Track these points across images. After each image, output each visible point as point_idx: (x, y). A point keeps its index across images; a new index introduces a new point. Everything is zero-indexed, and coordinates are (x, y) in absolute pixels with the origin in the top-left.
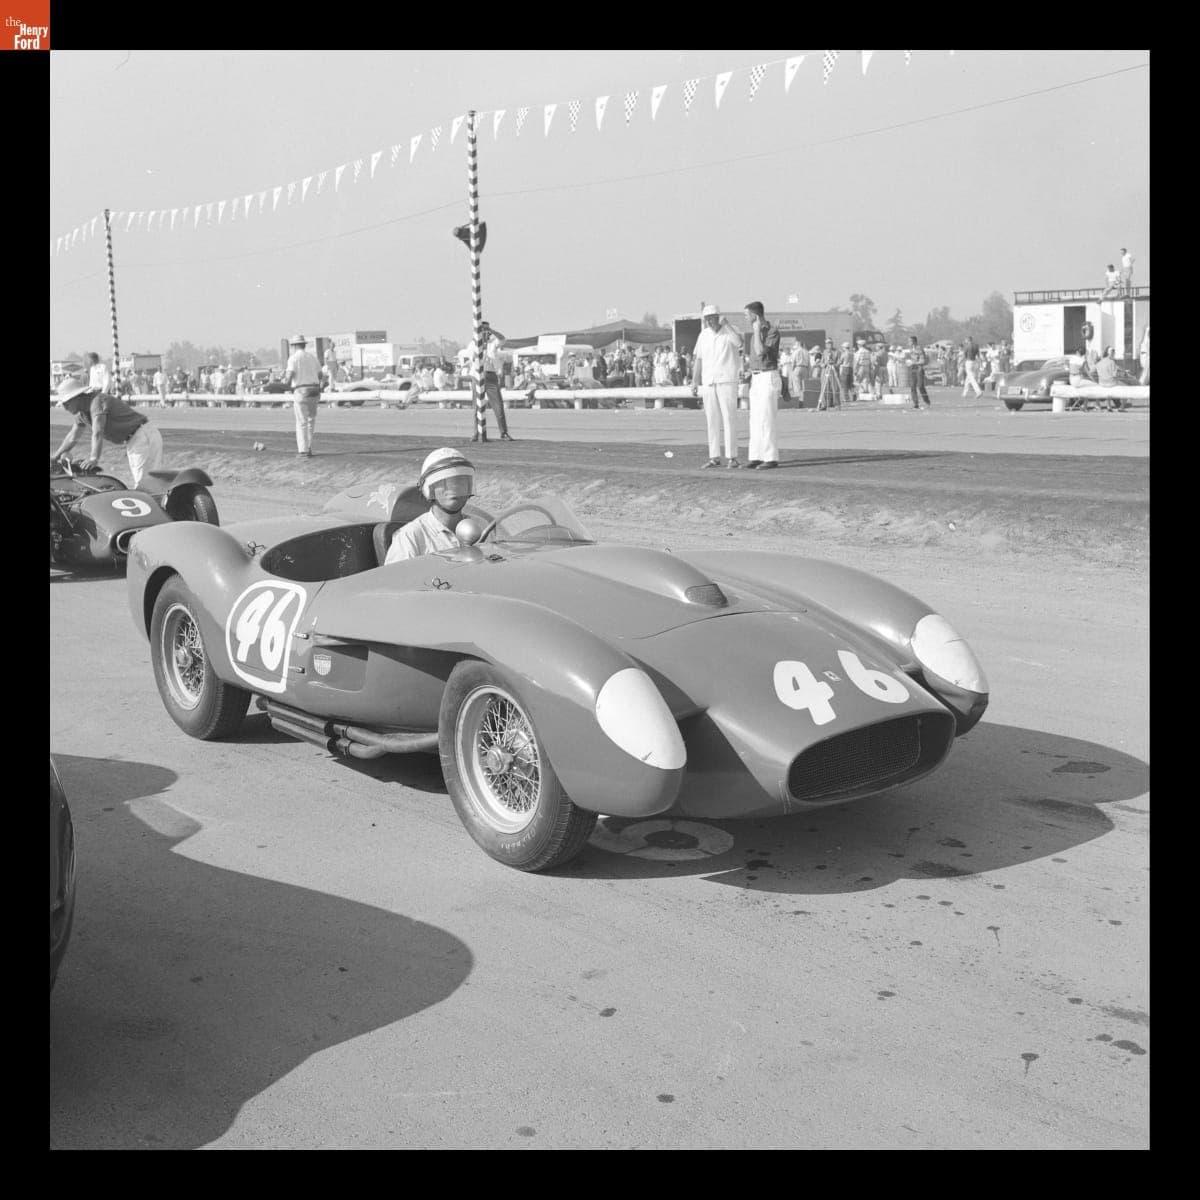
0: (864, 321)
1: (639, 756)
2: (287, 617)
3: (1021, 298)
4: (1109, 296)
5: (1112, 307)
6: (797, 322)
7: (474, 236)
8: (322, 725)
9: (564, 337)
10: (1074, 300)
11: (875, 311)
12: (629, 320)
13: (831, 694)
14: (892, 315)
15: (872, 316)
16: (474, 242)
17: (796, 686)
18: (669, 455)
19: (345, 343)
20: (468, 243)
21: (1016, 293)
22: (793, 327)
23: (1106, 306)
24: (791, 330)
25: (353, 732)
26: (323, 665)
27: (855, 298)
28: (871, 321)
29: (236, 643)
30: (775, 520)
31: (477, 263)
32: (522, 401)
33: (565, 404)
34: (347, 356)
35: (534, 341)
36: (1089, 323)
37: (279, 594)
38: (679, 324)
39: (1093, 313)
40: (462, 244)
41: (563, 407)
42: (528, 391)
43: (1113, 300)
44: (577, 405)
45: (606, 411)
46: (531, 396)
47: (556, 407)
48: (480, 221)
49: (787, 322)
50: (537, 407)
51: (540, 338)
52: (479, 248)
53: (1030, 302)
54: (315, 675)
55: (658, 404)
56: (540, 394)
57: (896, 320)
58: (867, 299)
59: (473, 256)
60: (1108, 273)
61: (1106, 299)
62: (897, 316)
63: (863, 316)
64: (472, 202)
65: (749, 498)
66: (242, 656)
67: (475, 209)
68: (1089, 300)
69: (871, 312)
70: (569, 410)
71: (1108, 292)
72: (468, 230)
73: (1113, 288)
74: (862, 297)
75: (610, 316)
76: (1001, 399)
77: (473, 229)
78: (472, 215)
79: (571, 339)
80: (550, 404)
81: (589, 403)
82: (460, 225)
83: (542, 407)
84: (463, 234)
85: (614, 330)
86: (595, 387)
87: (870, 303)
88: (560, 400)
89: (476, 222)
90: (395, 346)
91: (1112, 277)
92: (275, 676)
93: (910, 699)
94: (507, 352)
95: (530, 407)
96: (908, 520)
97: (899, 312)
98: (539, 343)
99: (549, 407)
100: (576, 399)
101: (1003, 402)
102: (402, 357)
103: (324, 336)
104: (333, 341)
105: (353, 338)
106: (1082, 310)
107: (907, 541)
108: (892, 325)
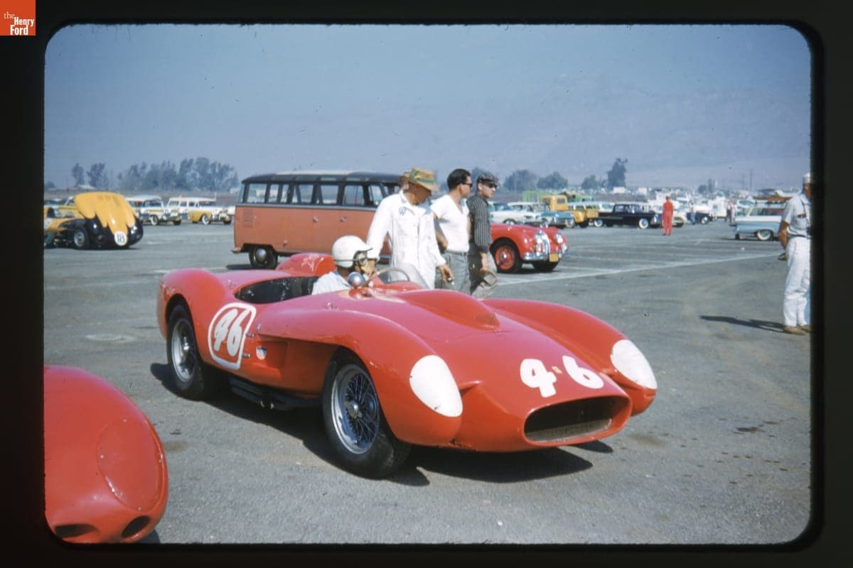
1: (433, 408)
2: (243, 324)
13: (554, 379)
17: (534, 373)
29: (213, 340)
54: (257, 359)
66: (217, 347)
92: (234, 359)
93: (605, 386)
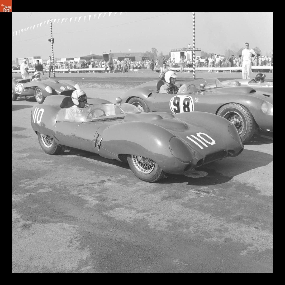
0: (155, 54)
1: (48, 92)
2: (21, 86)
3: (172, 50)
4: (188, 50)
5: (189, 52)
6: (129, 55)
7: (52, 41)
8: (25, 96)
9: (79, 58)
10: (182, 51)
11: (157, 52)
12: (94, 54)
14: (160, 53)
15: (157, 53)
16: (52, 42)
18: (83, 78)
19: (31, 59)
20: (51, 42)
21: (171, 49)
22: (129, 56)
23: (188, 52)
24: (128, 56)
25: (28, 96)
26: (25, 90)
27: (153, 49)
28: (156, 54)
30: (92, 86)
31: (52, 46)
32: (67, 71)
33: (76, 72)
34: (32, 62)
35: (73, 59)
36: (185, 56)
37: (20, 85)
38: (104, 55)
39: (186, 54)
40: (50, 42)
41: (75, 72)
42: (68, 69)
43: (189, 51)
44: (78, 72)
45: (84, 73)
46: (69, 70)
47: (74, 72)
48: (53, 38)
49: (128, 55)
50: (70, 72)
51: (74, 58)
52: (53, 43)
53: (174, 51)
54: (24, 91)
55: (93, 72)
56: (71, 70)
57: (161, 54)
58: (155, 49)
59: (52, 44)
60: (189, 45)
61: (188, 51)
62: (162, 53)
63: (155, 53)
64: (51, 35)
65: (90, 83)
67: (52, 36)
68: (185, 51)
69: (156, 52)
70: (77, 73)
71: (188, 49)
72: (51, 40)
73: (189, 48)
74: (154, 48)
75: (91, 53)
76: (155, 70)
77: (52, 40)
78: (51, 37)
79: (81, 58)
80: (73, 72)
81: (80, 72)
82: (49, 39)
83: (71, 72)
84: (50, 40)
85: (90, 56)
86: (81, 68)
87: (156, 50)
88: (75, 71)
89: (52, 38)
90: (42, 60)
91: (189, 46)
92: (20, 92)
94: (67, 61)
95: (69, 73)
96: (109, 85)
97: (162, 52)
98: (74, 59)
99: (72, 72)
100: (78, 71)
101: (156, 71)
102: (44, 62)
103: (26, 58)
104: (28, 59)
105: (33, 58)
106: (184, 53)
107: (108, 88)
108: (161, 55)
